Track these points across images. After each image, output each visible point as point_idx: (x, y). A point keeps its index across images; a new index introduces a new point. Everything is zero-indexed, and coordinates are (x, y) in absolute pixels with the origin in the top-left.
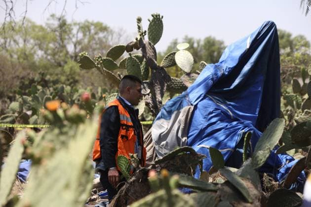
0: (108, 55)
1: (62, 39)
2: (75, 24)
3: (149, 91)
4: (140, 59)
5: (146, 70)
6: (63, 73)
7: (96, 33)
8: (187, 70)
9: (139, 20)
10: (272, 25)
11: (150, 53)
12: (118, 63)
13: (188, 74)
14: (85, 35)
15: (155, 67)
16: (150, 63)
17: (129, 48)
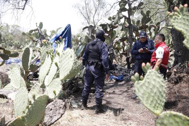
0: (29, 32)
1: (7, 29)
2: (11, 25)
3: (40, 41)
4: (38, 33)
5: (39, 36)
6: (8, 37)
7: (16, 28)
8: (49, 36)
9: (36, 23)
10: (70, 25)
11: (40, 32)
12: (32, 34)
13: (50, 37)
14: (13, 28)
15: (41, 35)
16: (40, 34)
17: (35, 30)
